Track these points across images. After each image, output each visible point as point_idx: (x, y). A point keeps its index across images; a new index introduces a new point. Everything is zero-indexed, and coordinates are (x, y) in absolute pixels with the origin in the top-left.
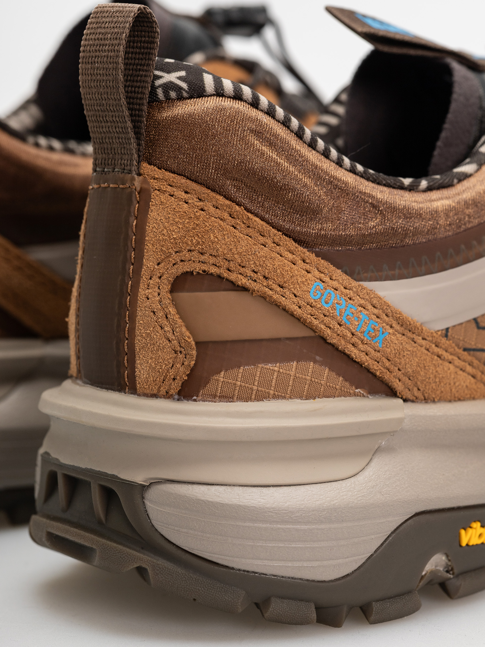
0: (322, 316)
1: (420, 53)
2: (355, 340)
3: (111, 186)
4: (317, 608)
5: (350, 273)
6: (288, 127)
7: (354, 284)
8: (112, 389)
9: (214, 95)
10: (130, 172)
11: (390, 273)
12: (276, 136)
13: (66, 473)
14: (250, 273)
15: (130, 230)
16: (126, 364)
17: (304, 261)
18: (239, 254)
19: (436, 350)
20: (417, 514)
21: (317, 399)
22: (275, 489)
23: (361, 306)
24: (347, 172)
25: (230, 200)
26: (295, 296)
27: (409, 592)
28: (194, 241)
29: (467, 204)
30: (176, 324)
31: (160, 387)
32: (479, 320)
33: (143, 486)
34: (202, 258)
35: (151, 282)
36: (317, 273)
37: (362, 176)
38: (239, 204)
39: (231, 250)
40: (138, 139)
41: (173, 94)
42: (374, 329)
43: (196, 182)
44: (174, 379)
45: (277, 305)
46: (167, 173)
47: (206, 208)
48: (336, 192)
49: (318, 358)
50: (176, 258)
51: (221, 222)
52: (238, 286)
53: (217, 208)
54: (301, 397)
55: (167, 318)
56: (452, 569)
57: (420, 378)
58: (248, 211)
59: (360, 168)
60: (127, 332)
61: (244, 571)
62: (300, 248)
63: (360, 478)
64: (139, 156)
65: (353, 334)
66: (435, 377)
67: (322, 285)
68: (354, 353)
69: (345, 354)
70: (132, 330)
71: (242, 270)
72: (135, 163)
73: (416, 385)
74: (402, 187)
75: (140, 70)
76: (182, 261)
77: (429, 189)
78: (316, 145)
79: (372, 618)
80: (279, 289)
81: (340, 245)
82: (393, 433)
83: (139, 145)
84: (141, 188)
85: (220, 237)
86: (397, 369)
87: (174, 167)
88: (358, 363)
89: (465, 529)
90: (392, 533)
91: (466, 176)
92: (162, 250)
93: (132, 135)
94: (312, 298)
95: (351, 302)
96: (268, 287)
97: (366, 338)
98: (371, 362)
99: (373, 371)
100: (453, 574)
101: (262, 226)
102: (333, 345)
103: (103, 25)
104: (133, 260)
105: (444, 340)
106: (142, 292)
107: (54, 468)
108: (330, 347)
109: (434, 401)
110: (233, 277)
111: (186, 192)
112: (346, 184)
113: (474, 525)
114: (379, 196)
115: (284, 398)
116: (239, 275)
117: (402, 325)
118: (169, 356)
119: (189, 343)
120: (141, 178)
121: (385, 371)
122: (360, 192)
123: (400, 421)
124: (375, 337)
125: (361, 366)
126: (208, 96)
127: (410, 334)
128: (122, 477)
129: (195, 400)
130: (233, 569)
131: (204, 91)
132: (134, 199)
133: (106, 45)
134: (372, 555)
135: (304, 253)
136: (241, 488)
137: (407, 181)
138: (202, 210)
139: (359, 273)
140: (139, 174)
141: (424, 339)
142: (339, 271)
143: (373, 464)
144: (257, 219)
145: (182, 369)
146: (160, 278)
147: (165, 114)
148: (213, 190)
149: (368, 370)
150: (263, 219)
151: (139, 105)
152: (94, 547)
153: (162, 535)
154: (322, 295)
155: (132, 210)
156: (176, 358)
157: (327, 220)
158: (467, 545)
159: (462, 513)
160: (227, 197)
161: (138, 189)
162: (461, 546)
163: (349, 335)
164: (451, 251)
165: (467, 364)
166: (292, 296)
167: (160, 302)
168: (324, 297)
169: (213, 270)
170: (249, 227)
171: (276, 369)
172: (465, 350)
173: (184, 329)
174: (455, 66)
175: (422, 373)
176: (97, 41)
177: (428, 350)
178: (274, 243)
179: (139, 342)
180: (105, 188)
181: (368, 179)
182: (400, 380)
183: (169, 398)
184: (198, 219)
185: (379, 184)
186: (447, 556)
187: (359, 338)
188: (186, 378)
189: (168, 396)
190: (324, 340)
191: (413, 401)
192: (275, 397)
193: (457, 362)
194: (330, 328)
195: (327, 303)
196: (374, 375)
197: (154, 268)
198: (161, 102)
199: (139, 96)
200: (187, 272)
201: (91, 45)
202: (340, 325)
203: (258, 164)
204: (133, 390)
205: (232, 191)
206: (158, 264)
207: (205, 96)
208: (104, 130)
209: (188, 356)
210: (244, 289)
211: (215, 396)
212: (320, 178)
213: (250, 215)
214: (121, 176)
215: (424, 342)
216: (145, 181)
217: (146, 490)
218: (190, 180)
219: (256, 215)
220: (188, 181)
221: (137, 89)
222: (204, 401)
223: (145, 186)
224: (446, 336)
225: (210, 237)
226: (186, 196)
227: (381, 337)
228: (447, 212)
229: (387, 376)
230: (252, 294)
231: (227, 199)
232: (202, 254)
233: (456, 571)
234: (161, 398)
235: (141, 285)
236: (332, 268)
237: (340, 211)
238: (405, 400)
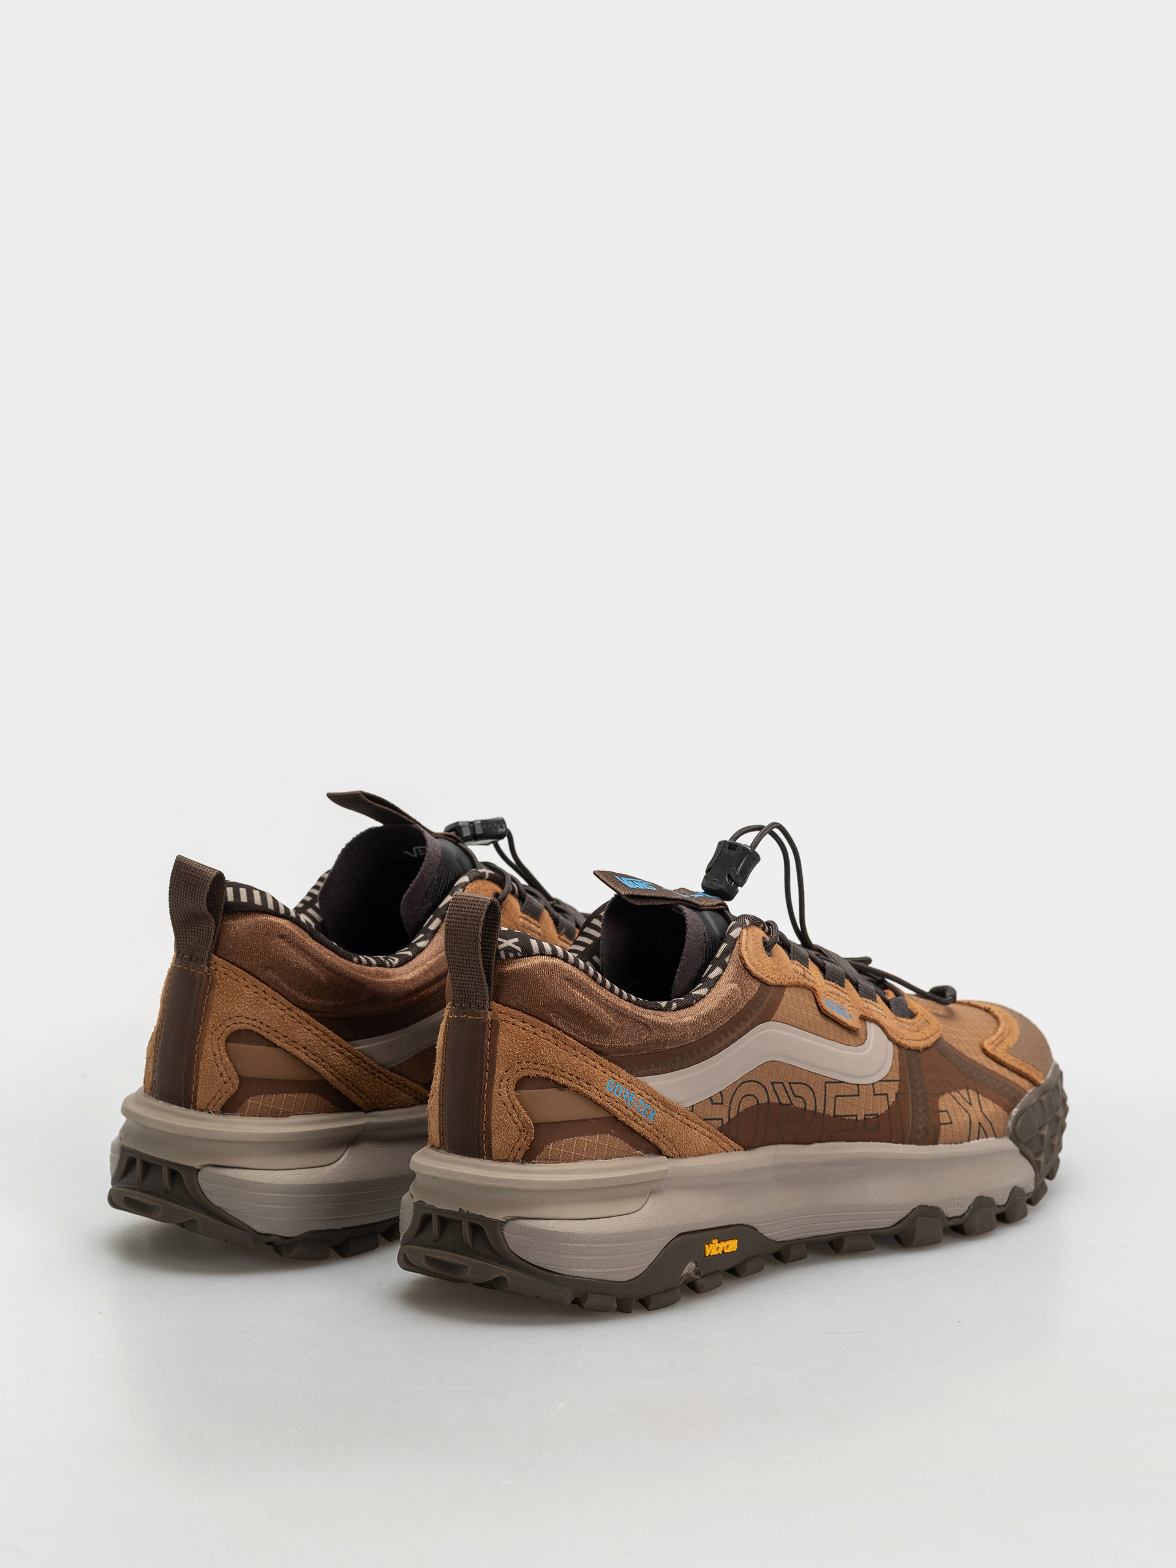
0: (615, 1102)
1: (661, 903)
2: (636, 1117)
3: (469, 1017)
4: (618, 1300)
5: (630, 1072)
6: (587, 974)
7: (634, 1079)
8: (473, 1157)
9: (538, 954)
10: (484, 1008)
11: (656, 1070)
12: (581, 981)
13: (440, 1215)
14: (568, 1076)
15: (485, 1048)
16: (484, 1139)
17: (602, 1065)
18: (560, 1063)
19: (687, 1121)
20: (679, 1235)
21: (613, 1159)
22: (590, 1220)
23: (639, 1094)
24: (625, 1002)
25: (553, 1026)
26: (598, 1090)
27: (674, 1288)
28: (531, 1055)
29: (704, 1018)
30: (520, 1112)
31: (509, 1155)
32: (713, 1098)
33: (502, 1222)
34: (536, 1067)
35: (502, 1083)
36: (610, 1073)
37: (635, 1004)
38: (559, 1029)
39: (555, 1060)
40: (489, 985)
41: (511, 955)
42: (648, 1110)
43: (529, 1014)
44: (519, 1149)
45: (586, 1096)
46: (510, 1009)
47: (537, 1033)
48: (620, 1018)
49: (612, 1131)
50: (518, 1067)
51: (547, 1042)
52: (560, 1084)
53: (544, 1032)
54: (602, 1159)
55: (514, 1108)
56: (699, 1273)
57: (677, 1141)
58: (564, 1034)
59: (633, 998)
60: (485, 1118)
61: (571, 1276)
62: (599, 1057)
63: (643, 1211)
64: (490, 998)
65: (635, 1114)
66: (687, 1140)
67: (613, 1082)
68: (635, 1126)
69: (629, 1127)
70: (489, 1116)
71: (562, 1074)
72: (487, 1002)
73: (674, 1146)
74: (661, 1009)
75: (487, 938)
76: (522, 1069)
77: (678, 1009)
78: (605, 985)
79: (651, 1306)
80: (586, 1086)
81: (624, 1052)
82: (661, 1180)
83: (490, 990)
84: (492, 1020)
85: (548, 1053)
86: (662, 1136)
87: (514, 1004)
88: (638, 1133)
89: (708, 1244)
90: (664, 1248)
91: (702, 997)
92: (509, 1062)
93: (485, 984)
94: (608, 1090)
95: (633, 1092)
96: (579, 1084)
97: (643, 1116)
98: (646, 1132)
99: (647, 1138)
100: (700, 1276)
101: (574, 1043)
102: (622, 1122)
103: (463, 909)
104: (488, 1069)
105: (691, 1114)
106: (495, 1090)
107: (428, 1212)
108: (620, 1123)
109: (685, 1156)
110: (557, 1079)
111: (523, 1022)
112: (626, 1010)
113: (714, 1241)
114: (648, 1017)
115: (592, 1159)
116: (561, 1078)
117: (665, 1106)
118: (515, 1133)
119: (530, 1124)
120: (492, 1012)
121: (655, 1137)
122: (636, 1016)
123: (666, 1171)
124: (648, 1115)
125: (640, 1135)
126: (535, 955)
127: (670, 1112)
128: (487, 1217)
129: (534, 1163)
130: (564, 1275)
131: (533, 952)
132: (487, 1027)
133: (467, 924)
134: (652, 1263)
135: (602, 1060)
136: (568, 1221)
137: (664, 1004)
138: (534, 1034)
139: (636, 1071)
140: (490, 1010)
141: (678, 1114)
142: (624, 1071)
143: (649, 1202)
144: (571, 1039)
145: (525, 1142)
146: (507, 1080)
147: (508, 969)
148: (541, 1020)
149: (644, 1138)
150: (574, 1038)
151: (489, 962)
152: (467, 1264)
153: (516, 1255)
154: (615, 1088)
155: (486, 1034)
156: (520, 1135)
157: (615, 1037)
158: (709, 1255)
159: (707, 1233)
160: (551, 1024)
161: (490, 1020)
162: (705, 1256)
163: (632, 1114)
164: (695, 1052)
165: (706, 1130)
166: (595, 1090)
167: (509, 1097)
168: (616, 1090)
169: (544, 1074)
170: (565, 1044)
171: (586, 1140)
172: (704, 1120)
173: (526, 1115)
174: (687, 911)
175: (678, 1138)
176: (458, 920)
177: (681, 1122)
178: (582, 1054)
179: (494, 1125)
180: (464, 1018)
181: (639, 1006)
182: (664, 1144)
183: (515, 1162)
184: (533, 1040)
185: (646, 1008)
186: (696, 1263)
187: (639, 1116)
188: (528, 1148)
189: (515, 1160)
190: (616, 1119)
191: (672, 1157)
192: (587, 1159)
193: (700, 1128)
194: (620, 1110)
195: (617, 1094)
196: (648, 1141)
197: (503, 1074)
198: (503, 960)
199: (489, 956)
200: (526, 1076)
201: (454, 922)
202: (627, 1108)
203: (570, 1000)
204: (490, 1157)
205: (554, 1020)
206: (506, 1071)
207: (533, 956)
208: (463, 979)
209: (529, 1133)
210: (564, 1087)
211: (547, 1160)
212: (609, 1007)
213: (566, 1036)
214: (477, 1011)
215: (679, 1117)
216: (494, 1015)
217: (504, 1225)
218: (526, 1013)
219: (570, 1036)
220: (524, 1014)
221: (486, 952)
222: (540, 1163)
223: (495, 1018)
224: (692, 1111)
225: (541, 1053)
226: (524, 1025)
227: (652, 1115)
228: (692, 1024)
229: (656, 1141)
230: (569, 1089)
231: (551, 1025)
232: (535, 1064)
233: (702, 1274)
234: (510, 1162)
235: (495, 1086)
236: (620, 1069)
237: (623, 1029)
238: (668, 1157)
